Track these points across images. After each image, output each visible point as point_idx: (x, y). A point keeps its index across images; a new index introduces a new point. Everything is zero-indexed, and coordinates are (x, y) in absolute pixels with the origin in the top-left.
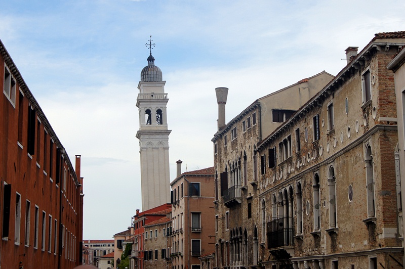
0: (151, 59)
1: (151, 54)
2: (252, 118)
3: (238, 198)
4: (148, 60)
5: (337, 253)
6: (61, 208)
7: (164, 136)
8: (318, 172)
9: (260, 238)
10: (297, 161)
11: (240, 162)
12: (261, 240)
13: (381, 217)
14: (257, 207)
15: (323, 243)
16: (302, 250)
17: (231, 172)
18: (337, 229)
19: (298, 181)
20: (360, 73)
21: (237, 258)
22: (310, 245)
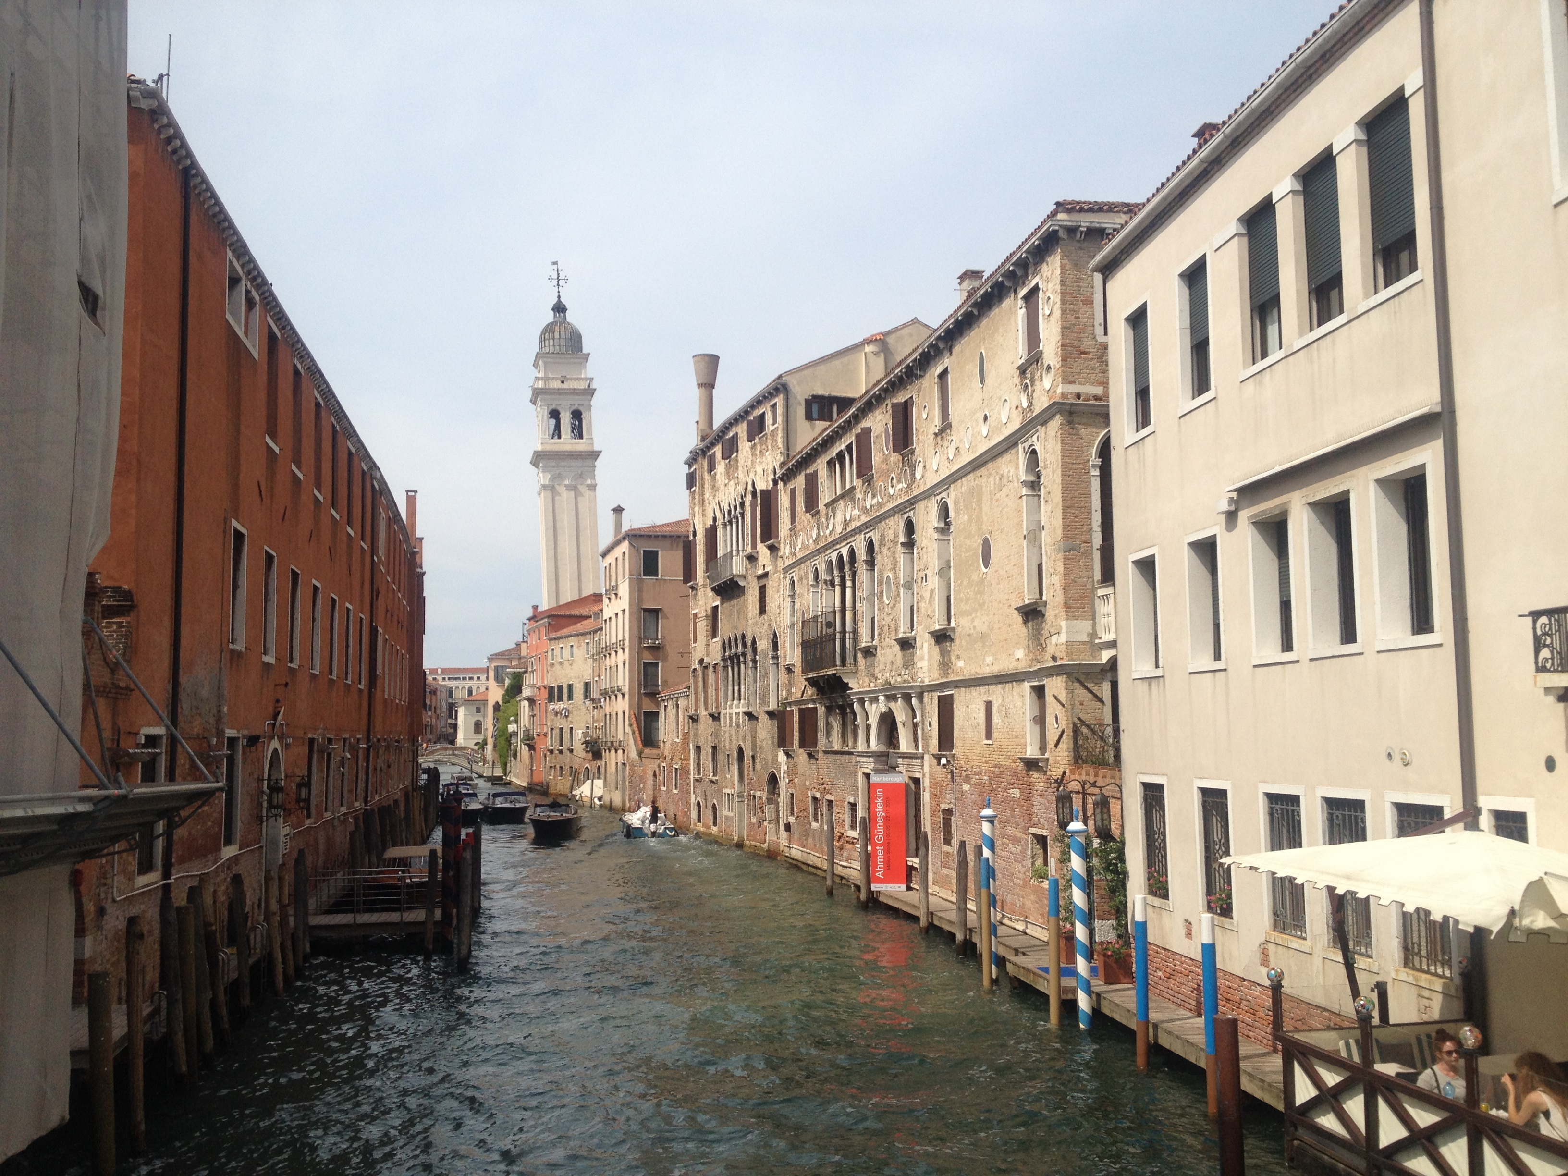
0: (560, 309)
1: (559, 297)
2: (770, 413)
3: (739, 576)
4: (553, 309)
5: (952, 678)
6: (375, 594)
7: (588, 462)
8: (911, 514)
9: (784, 653)
10: (866, 494)
11: (742, 504)
12: (785, 657)
13: (1060, 598)
14: (778, 591)
15: (922, 658)
16: (873, 675)
17: (725, 525)
18: (954, 629)
19: (867, 536)
20: (1016, 292)
21: (736, 695)
22: (892, 663)
